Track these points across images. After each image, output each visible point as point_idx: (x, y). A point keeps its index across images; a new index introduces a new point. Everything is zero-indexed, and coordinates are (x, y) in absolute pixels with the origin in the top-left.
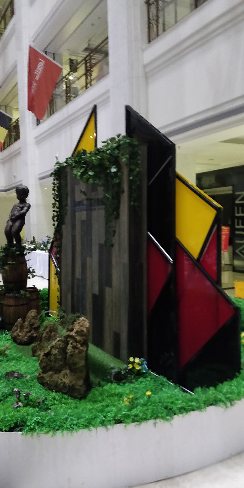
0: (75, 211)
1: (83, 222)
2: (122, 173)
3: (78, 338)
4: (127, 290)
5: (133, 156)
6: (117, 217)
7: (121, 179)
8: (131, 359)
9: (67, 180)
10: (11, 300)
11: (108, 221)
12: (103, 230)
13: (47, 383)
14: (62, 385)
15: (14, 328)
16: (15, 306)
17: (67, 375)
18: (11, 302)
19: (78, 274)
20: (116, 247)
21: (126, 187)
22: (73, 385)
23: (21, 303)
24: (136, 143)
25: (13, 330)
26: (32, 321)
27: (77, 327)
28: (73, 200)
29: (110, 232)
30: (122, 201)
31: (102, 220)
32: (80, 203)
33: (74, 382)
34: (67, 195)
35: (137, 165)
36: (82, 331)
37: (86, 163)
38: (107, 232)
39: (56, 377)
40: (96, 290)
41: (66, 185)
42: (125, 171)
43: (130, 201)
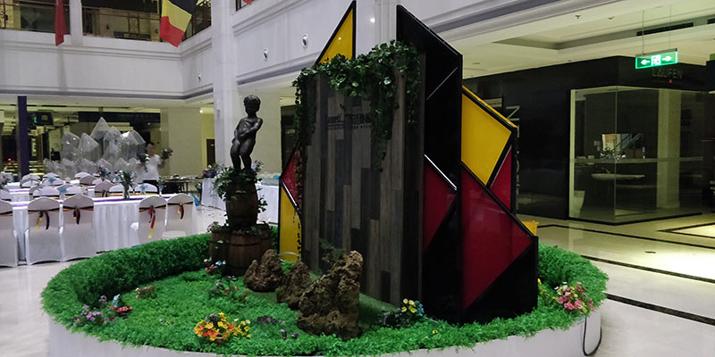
0: (327, 129)
1: (338, 143)
2: (397, 87)
3: (352, 273)
4: (401, 221)
5: (411, 67)
6: (389, 136)
7: (395, 93)
8: (405, 301)
9: (315, 91)
10: (241, 238)
11: (374, 142)
12: (367, 152)
13: (311, 326)
14: (330, 328)
15: (248, 272)
16: (245, 245)
17: (336, 316)
18: (241, 240)
19: (330, 205)
20: (386, 172)
21: (401, 102)
22: (345, 327)
23: (252, 242)
24: (414, 52)
25: (247, 274)
26: (272, 262)
27: (349, 262)
28: (324, 115)
29: (377, 154)
30: (395, 117)
31: (368, 141)
32: (335, 119)
33: (346, 323)
34: (315, 108)
35: (415, 77)
36: (356, 265)
37: (346, 71)
38: (373, 154)
39: (322, 320)
40: (357, 225)
41: (315, 97)
42: (401, 84)
43: (406, 118)
